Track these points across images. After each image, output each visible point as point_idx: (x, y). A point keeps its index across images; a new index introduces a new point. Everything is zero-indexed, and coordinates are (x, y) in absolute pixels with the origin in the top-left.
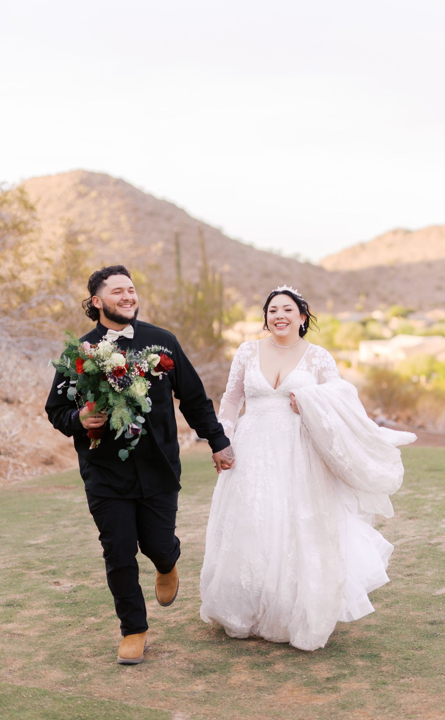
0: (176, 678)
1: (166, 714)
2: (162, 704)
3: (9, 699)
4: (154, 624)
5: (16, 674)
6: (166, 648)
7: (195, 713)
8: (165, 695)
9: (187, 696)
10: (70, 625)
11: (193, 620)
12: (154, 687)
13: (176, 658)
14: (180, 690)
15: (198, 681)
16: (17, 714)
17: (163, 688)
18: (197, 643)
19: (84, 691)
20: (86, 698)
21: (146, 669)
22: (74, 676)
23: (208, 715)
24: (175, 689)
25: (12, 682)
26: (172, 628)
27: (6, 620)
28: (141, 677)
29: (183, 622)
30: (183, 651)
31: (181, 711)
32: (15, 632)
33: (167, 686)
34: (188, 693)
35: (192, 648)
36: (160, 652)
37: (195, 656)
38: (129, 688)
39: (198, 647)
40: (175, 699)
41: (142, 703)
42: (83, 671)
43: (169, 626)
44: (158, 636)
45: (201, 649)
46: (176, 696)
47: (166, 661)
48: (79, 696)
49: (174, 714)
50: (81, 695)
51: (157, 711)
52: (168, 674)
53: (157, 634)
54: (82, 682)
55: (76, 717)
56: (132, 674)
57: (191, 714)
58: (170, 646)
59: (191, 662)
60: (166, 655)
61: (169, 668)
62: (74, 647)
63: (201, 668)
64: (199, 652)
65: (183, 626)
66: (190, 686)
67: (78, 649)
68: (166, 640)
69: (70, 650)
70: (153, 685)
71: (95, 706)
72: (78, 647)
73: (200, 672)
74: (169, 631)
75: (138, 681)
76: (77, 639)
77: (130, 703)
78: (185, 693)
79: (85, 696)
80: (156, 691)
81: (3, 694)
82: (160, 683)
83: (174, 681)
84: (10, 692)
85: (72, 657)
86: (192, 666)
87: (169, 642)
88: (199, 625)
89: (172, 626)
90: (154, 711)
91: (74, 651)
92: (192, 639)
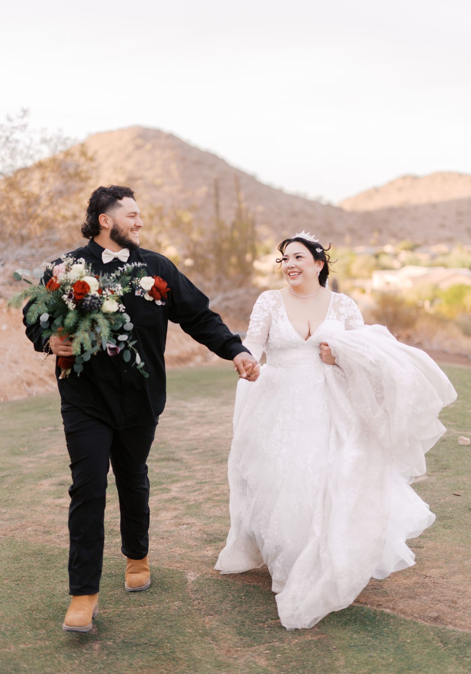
0: (191, 545)
1: (181, 573)
2: (178, 565)
3: (56, 558)
4: (177, 501)
5: (63, 539)
6: (185, 520)
7: (204, 573)
8: (181, 558)
9: (199, 559)
10: (109, 501)
11: (209, 499)
12: (173, 552)
13: (193, 529)
14: (194, 555)
15: (209, 548)
16: (61, 570)
17: (180, 552)
18: (210, 518)
19: (116, 553)
20: (118, 559)
21: (168, 537)
22: (109, 541)
23: (214, 575)
24: (190, 554)
25: (60, 545)
26: (191, 505)
27: (58, 496)
28: (163, 543)
29: (201, 501)
30: (199, 524)
31: (193, 571)
32: (64, 506)
33: (184, 551)
34: (200, 557)
35: (206, 521)
36: (180, 524)
37: (208, 528)
38: (153, 552)
39: (211, 520)
40: (189, 561)
41: (162, 564)
42: (116, 538)
43: (189, 503)
44: (179, 511)
45: (213, 522)
46: (190, 559)
47: (184, 531)
48: (112, 557)
49: (187, 573)
50: (114, 557)
51: (173, 571)
52: (185, 542)
53: (179, 509)
54: (115, 546)
55: (108, 573)
56: (156, 541)
57: (201, 573)
58: (188, 519)
59: (205, 533)
60: (185, 526)
61: (186, 536)
62: (111, 518)
63: (212, 537)
64: (211, 525)
65: (200, 503)
66: (202, 551)
67: (114, 520)
68: (185, 515)
69: (107, 521)
70: (172, 550)
71: (124, 565)
72: (114, 519)
73: (211, 541)
74: (189, 507)
75: (160, 547)
76: (114, 512)
77: (152, 563)
78: (197, 556)
79: (117, 557)
80: (174, 555)
81: (52, 554)
82: (178, 549)
83: (189, 547)
84: (57, 553)
85: (109, 527)
86: (205, 536)
87: (188, 516)
88: (214, 503)
89: (192, 503)
90: (171, 570)
91: (111, 522)
92: (207, 514)
